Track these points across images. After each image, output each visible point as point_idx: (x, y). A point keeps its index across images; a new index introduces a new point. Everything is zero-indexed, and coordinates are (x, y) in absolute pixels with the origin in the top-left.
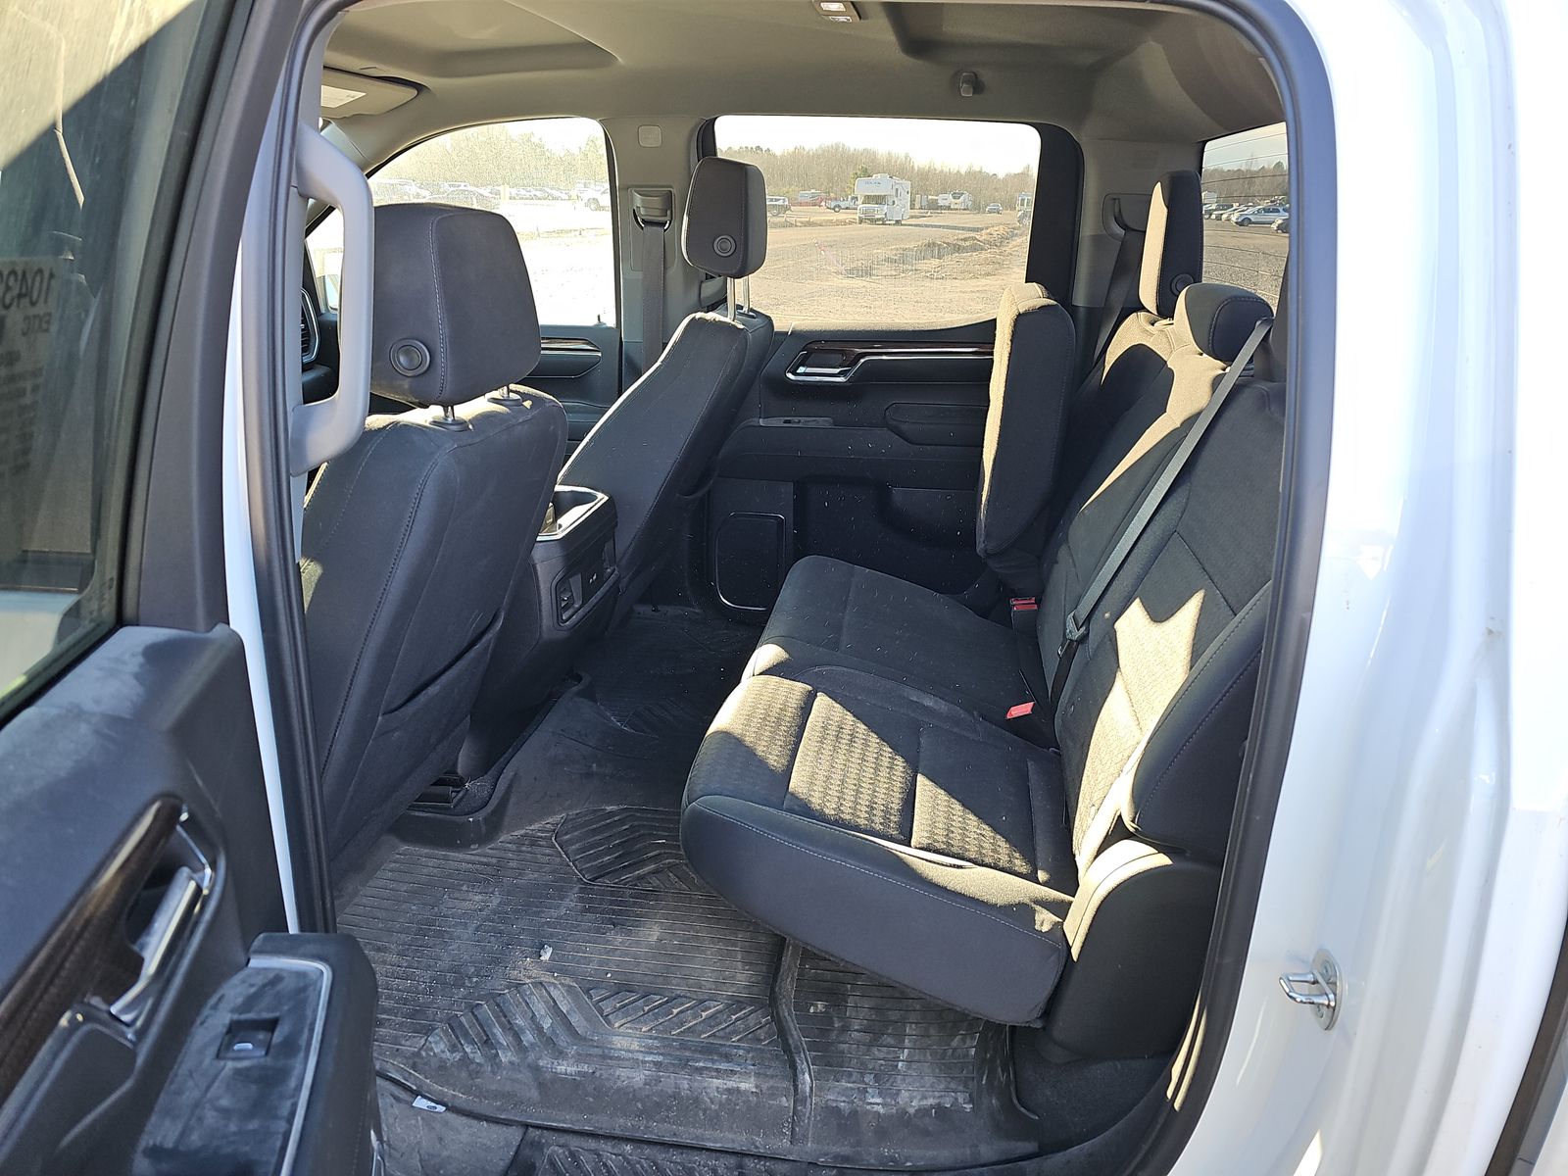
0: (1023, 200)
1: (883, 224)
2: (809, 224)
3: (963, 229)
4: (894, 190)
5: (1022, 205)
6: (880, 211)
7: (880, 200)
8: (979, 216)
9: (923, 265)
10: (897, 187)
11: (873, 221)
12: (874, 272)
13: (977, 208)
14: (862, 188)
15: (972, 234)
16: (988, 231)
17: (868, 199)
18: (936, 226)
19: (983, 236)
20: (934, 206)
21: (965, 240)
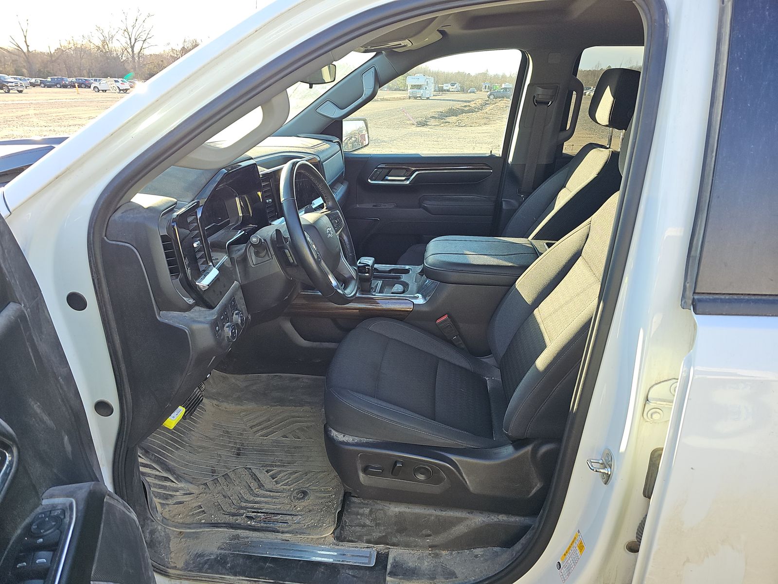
0: (486, 86)
1: (421, 99)
3: (462, 101)
4: (426, 82)
5: (485, 88)
6: (419, 93)
7: (419, 87)
8: (465, 95)
9: (449, 119)
10: (427, 80)
11: (416, 98)
12: (428, 123)
13: (463, 91)
14: (410, 81)
15: (468, 104)
16: (474, 102)
17: (413, 87)
18: (448, 100)
19: (472, 105)
20: (442, 90)
21: (465, 106)
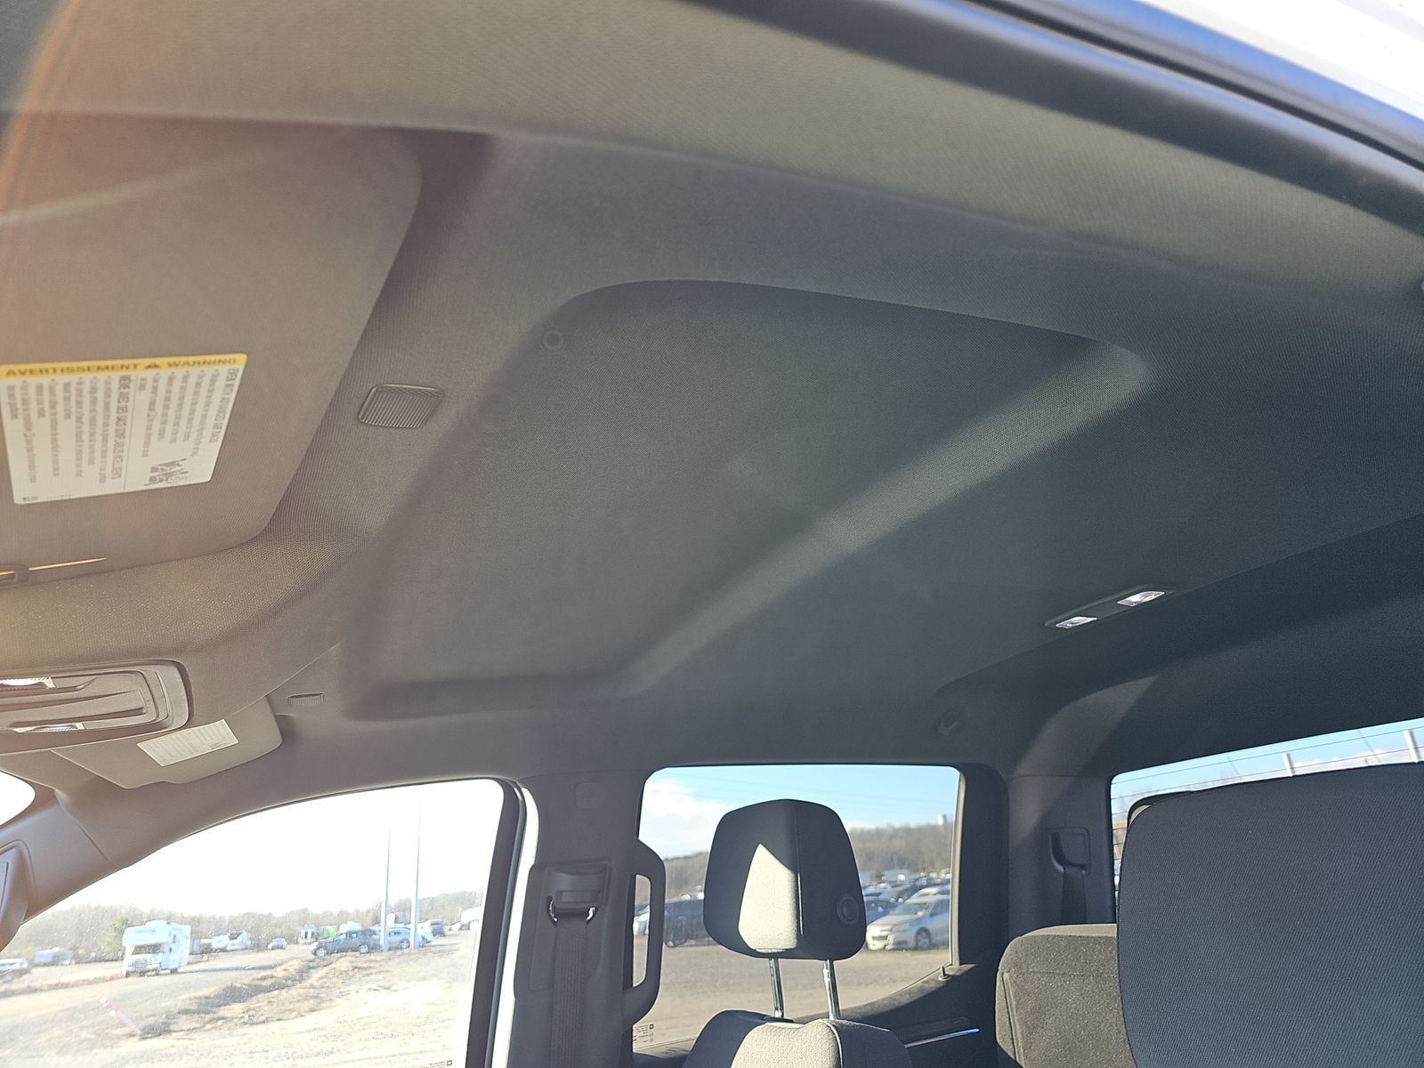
0: (306, 934)
1: (157, 974)
2: (57, 987)
3: (253, 969)
4: (172, 937)
5: (306, 937)
6: (154, 961)
7: (155, 948)
9: (224, 1011)
10: (175, 933)
11: (144, 973)
12: (172, 1027)
13: (258, 947)
14: (131, 938)
15: (269, 972)
16: (283, 967)
17: (139, 950)
18: (222, 970)
19: (278, 973)
20: (207, 950)
21: (263, 979)
